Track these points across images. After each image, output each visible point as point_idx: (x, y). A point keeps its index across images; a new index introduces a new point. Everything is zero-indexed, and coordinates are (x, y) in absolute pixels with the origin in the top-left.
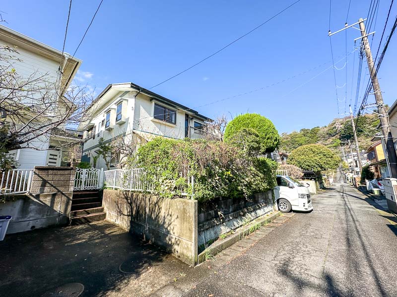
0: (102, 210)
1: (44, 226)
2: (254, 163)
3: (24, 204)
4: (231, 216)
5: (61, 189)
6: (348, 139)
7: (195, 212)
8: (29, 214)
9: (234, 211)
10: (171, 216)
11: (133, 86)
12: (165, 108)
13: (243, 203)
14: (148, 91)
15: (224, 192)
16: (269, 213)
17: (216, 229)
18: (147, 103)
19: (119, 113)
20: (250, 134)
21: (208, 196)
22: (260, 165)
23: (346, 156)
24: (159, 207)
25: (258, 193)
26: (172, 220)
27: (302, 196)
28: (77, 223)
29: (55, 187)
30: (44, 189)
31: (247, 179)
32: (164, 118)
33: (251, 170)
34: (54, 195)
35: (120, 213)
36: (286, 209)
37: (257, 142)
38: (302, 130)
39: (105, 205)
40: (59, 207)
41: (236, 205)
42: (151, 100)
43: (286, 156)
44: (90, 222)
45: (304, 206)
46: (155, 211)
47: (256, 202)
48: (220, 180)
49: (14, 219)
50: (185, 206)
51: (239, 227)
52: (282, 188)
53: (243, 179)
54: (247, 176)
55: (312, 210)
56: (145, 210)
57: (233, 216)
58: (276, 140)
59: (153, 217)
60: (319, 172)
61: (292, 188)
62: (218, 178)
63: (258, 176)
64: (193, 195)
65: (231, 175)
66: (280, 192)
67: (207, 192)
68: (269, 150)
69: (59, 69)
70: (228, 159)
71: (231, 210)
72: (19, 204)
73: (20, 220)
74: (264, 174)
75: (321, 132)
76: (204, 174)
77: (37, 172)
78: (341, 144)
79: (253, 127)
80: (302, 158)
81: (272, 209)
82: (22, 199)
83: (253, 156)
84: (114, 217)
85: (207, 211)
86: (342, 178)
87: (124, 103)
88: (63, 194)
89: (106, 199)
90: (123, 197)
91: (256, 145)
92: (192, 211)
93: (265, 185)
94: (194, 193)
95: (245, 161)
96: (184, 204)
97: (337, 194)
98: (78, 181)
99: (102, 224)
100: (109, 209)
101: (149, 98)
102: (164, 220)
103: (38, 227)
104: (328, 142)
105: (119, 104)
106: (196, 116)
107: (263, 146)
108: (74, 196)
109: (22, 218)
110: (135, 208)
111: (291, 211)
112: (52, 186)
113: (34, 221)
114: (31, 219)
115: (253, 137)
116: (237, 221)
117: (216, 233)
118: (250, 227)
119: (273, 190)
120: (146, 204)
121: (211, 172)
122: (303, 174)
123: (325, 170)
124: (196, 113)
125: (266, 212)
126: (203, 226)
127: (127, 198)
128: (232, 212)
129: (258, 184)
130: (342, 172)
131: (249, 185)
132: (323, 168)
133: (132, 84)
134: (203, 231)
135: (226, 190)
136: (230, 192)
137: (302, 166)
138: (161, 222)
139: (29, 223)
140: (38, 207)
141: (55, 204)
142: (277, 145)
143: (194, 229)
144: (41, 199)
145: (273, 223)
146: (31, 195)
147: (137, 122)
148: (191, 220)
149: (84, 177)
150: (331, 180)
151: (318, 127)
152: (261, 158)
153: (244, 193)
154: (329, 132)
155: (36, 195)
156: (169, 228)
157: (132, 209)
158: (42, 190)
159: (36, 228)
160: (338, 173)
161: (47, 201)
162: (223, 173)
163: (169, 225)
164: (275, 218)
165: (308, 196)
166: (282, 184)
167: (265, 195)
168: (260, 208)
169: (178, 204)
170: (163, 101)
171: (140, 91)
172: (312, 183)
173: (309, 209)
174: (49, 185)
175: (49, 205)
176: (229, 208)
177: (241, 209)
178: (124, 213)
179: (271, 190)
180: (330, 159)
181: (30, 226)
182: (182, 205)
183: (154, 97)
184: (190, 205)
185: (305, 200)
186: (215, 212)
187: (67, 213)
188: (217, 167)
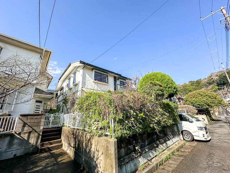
0: (61, 141)
1: (22, 154)
2: (161, 105)
3: (11, 139)
4: (147, 149)
5: (35, 128)
6: (224, 86)
7: (115, 150)
8: (13, 146)
9: (149, 144)
10: (98, 151)
11: (81, 62)
12: (101, 74)
13: (156, 136)
14: (90, 64)
15: (139, 130)
16: (176, 143)
17: (135, 161)
18: (90, 72)
19: (74, 79)
20: (155, 85)
21: (126, 135)
22: (165, 107)
23: (224, 97)
24: (91, 143)
25: (166, 127)
26: (99, 156)
27: (201, 128)
28: (43, 152)
29: (31, 127)
30: (24, 129)
31: (157, 118)
32: (101, 80)
33: (159, 111)
34: (30, 133)
35: (69, 144)
36: (189, 139)
37: (161, 90)
38: (190, 82)
39: (63, 138)
40: (32, 141)
41: (150, 139)
42: (93, 69)
43: (182, 99)
44: (52, 151)
45: (204, 136)
46: (88, 146)
47: (166, 135)
48: (135, 121)
49: (4, 150)
50: (108, 144)
51: (154, 157)
52: (184, 123)
53: (154, 118)
54: (156, 116)
55: (211, 139)
56: (83, 144)
57: (149, 148)
58: (175, 88)
59: (88, 150)
60: (207, 109)
61: (191, 122)
62: (133, 119)
63: (164, 115)
64: (114, 135)
65: (144, 116)
66: (182, 126)
67: (125, 132)
68: (171, 96)
69: (40, 57)
70: (140, 104)
71: (146, 143)
72: (7, 139)
73: (7, 151)
74: (169, 114)
75: (203, 82)
76: (121, 118)
77: (21, 118)
78: (218, 89)
79: (158, 80)
80: (194, 99)
81: (179, 139)
82: (10, 136)
83: (160, 100)
84: (66, 147)
85: (127, 146)
86: (224, 112)
87: (77, 73)
88: (36, 131)
89: (63, 134)
90: (72, 133)
91: (160, 93)
92: (112, 149)
93: (171, 122)
94: (114, 133)
95: (154, 105)
96: (107, 142)
97: (225, 124)
98: (48, 122)
99: (59, 152)
100: (64, 141)
101: (91, 69)
102: (94, 154)
103: (18, 155)
104: (209, 88)
105: (75, 74)
106: (120, 77)
107: (166, 93)
108: (43, 132)
109: (9, 149)
110: (77, 142)
111: (194, 140)
112: (29, 126)
113: (16, 150)
114: (14, 149)
115: (158, 87)
116: (152, 153)
117: (135, 165)
118: (164, 157)
119: (177, 124)
120: (83, 140)
121: (127, 115)
122: (197, 111)
123: (212, 107)
124: (120, 75)
125: (174, 142)
126: (124, 160)
127: (73, 134)
128: (147, 145)
129: (166, 121)
130: (223, 108)
131: (159, 123)
132: (210, 105)
133: (80, 61)
134: (124, 165)
135: (141, 128)
136: (145, 129)
137: (195, 105)
138: (92, 155)
139: (13, 152)
140: (19, 141)
141: (30, 138)
142: (176, 91)
143: (114, 166)
144: (22, 135)
145: (181, 151)
146: (16, 133)
147: (84, 84)
148: (112, 157)
149: (51, 119)
150: (217, 114)
151: (200, 79)
152: (166, 101)
153: (155, 129)
154: (209, 82)
155: (19, 133)
156: (97, 162)
157: (76, 142)
158: (23, 130)
159: (17, 155)
160: (221, 108)
161: (25, 137)
162: (137, 115)
163: (97, 160)
164: (182, 147)
165: (206, 128)
166: (183, 119)
167: (172, 129)
168: (169, 140)
169: (103, 142)
170: (99, 69)
171: (85, 65)
172: (204, 116)
173: (208, 139)
174: (27, 126)
175: (26, 139)
176: (145, 141)
177: (154, 141)
178: (71, 145)
179: (176, 124)
180: (214, 100)
181: (14, 154)
182: (105, 142)
183: (94, 68)
184: (111, 143)
185: (204, 132)
186: (133, 147)
187: (38, 144)
188: (132, 111)
